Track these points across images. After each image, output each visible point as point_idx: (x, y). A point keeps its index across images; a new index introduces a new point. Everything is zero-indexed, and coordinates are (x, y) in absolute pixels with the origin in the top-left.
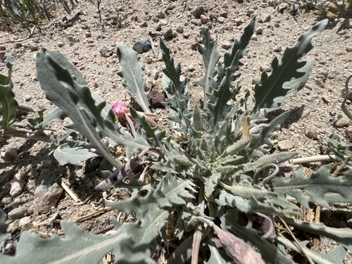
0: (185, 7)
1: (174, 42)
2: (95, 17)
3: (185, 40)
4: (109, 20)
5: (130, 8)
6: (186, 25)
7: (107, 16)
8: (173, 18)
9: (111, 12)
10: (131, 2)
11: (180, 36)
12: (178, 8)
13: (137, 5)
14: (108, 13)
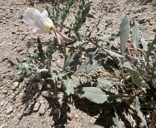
0: (154, 10)
1: (144, 25)
2: (97, 5)
3: (150, 26)
4: (104, 7)
5: (115, 4)
6: (152, 18)
7: (104, 6)
8: (145, 13)
9: (105, 4)
10: (116, 1)
11: (147, 23)
12: (149, 9)
13: (120, 3)
14: (104, 4)
